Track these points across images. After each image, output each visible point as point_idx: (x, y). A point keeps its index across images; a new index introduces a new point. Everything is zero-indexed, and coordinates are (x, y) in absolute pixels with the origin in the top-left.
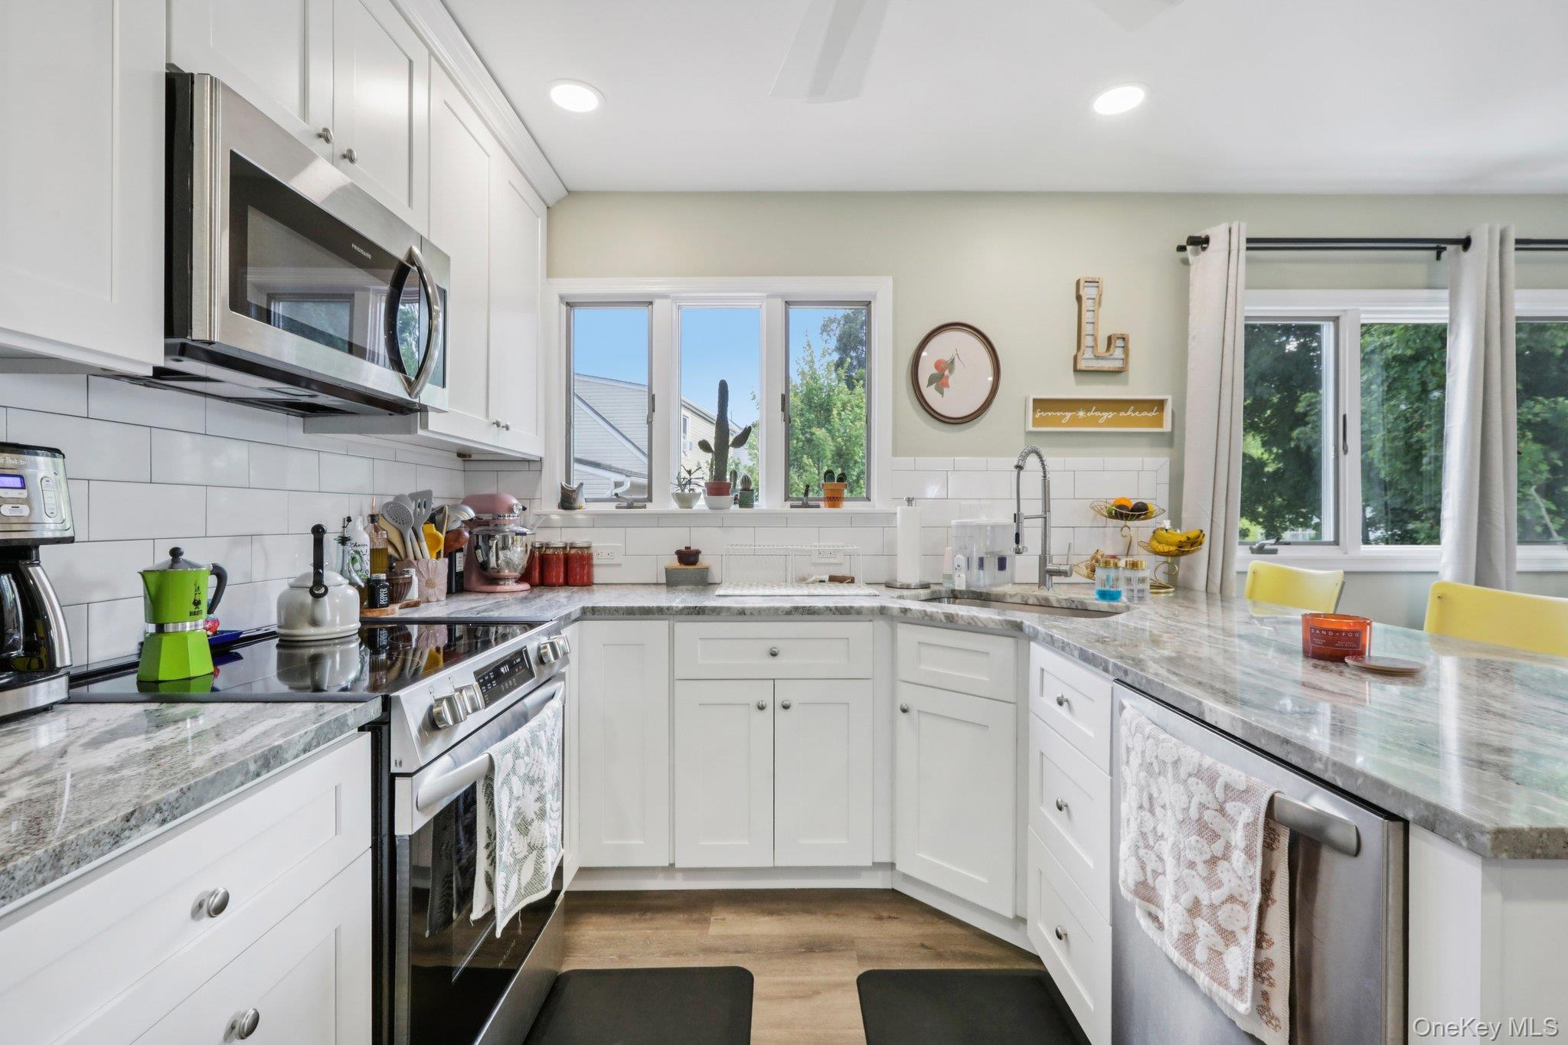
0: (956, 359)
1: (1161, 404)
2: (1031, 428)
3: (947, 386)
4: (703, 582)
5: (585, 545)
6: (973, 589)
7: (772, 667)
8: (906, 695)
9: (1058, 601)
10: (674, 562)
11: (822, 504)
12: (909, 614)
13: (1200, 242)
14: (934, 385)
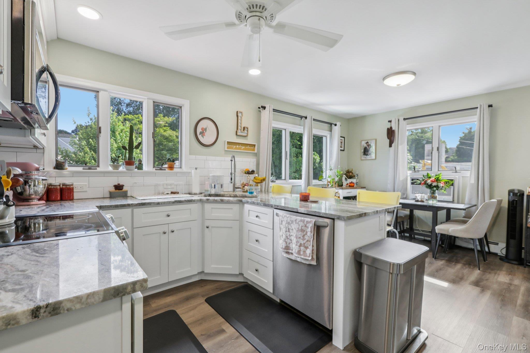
0: (207, 128)
1: (254, 145)
2: (226, 149)
3: (205, 135)
4: (125, 195)
5: (71, 184)
6: (216, 194)
7: (168, 220)
8: (207, 223)
9: (239, 195)
10: (113, 189)
11: (167, 169)
12: (209, 200)
13: (264, 108)
14: (201, 135)
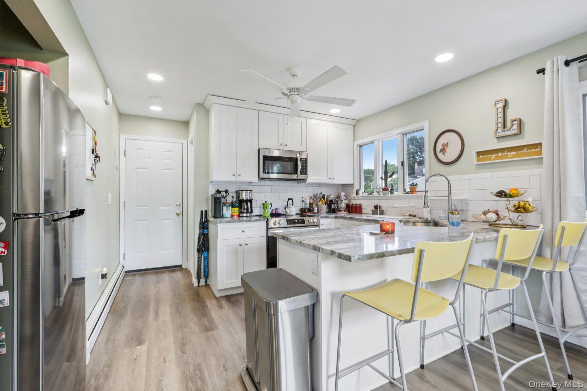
0: (449, 143)
1: (540, 145)
2: (477, 163)
3: (446, 152)
4: (383, 213)
10: (374, 209)
11: (410, 193)
13: (541, 72)
14: (441, 152)
